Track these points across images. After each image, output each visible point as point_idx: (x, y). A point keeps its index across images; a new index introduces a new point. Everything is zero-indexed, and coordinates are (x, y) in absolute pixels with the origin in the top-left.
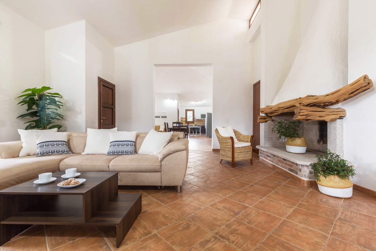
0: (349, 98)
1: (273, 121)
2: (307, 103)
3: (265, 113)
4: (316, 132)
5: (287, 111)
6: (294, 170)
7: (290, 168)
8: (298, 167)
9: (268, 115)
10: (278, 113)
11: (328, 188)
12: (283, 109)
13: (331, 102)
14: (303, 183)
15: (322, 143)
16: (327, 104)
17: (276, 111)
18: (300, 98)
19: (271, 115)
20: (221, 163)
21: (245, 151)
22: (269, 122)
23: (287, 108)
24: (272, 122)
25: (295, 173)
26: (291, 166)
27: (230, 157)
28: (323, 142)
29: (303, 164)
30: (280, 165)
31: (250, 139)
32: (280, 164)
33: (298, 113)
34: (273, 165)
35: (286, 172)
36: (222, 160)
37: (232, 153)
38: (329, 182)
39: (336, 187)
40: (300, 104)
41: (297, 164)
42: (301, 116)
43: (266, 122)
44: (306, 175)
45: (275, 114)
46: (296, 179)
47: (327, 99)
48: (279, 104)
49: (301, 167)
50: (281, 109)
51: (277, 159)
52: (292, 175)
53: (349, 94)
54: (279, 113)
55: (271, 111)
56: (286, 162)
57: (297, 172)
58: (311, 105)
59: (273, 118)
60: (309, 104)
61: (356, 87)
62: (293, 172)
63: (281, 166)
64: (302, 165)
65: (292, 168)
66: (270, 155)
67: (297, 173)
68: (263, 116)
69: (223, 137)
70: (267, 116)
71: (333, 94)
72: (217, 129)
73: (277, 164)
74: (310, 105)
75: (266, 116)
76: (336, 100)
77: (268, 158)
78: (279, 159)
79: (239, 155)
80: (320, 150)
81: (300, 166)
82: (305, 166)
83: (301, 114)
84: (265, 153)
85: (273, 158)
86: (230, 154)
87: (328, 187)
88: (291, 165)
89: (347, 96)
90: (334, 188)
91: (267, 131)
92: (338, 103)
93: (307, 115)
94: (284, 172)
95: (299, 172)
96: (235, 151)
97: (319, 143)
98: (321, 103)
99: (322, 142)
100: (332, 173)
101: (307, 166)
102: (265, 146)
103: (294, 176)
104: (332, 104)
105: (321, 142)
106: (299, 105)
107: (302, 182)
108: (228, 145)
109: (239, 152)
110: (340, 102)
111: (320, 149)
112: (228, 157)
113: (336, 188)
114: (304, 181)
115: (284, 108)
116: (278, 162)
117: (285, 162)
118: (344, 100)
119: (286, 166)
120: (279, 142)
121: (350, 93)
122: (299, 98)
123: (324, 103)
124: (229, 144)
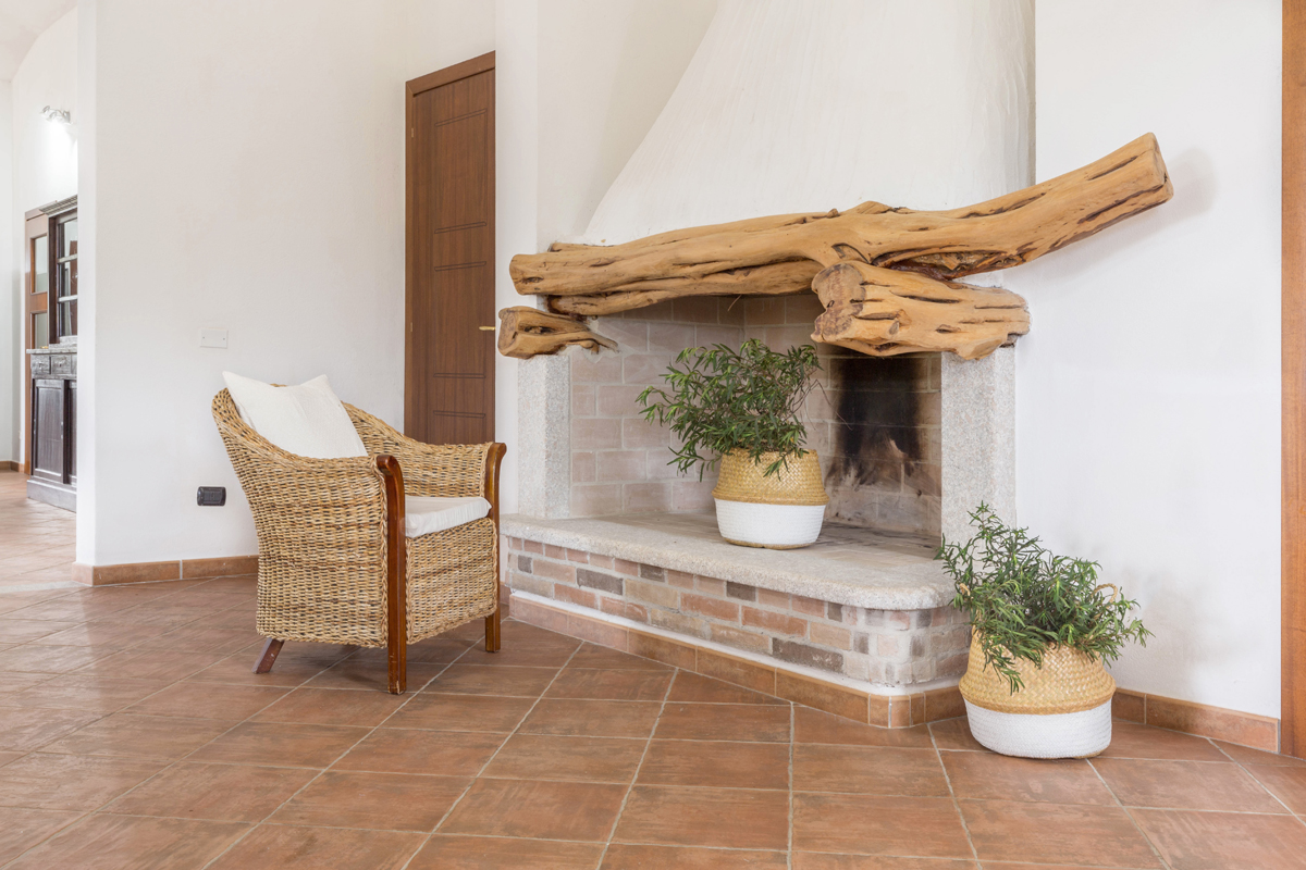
0: (1076, 238)
1: (596, 345)
2: (874, 246)
3: (539, 294)
4: (820, 416)
5: (727, 285)
6: (818, 646)
7: (784, 638)
8: (846, 623)
9: (563, 304)
10: (650, 295)
11: (1034, 717)
12: (704, 276)
13: (992, 253)
14: (877, 716)
15: (850, 479)
16: (972, 260)
17: (642, 279)
18: (834, 214)
19: (583, 309)
20: (264, 669)
21: (465, 558)
22: (572, 351)
23: (729, 271)
24: (588, 353)
25: (822, 666)
26: (796, 626)
27: (372, 617)
28: (858, 476)
29: (878, 604)
30: (707, 630)
31: (482, 474)
32: (704, 621)
33: (846, 303)
34: (642, 637)
35: (750, 668)
36: (276, 645)
37: (389, 579)
38: (1036, 684)
39: (1068, 704)
40: (837, 247)
41: (836, 609)
42: (869, 323)
43: (554, 351)
44: (897, 669)
45: (618, 302)
46: (828, 698)
47: (983, 234)
48: (673, 239)
49: (869, 622)
50: (689, 270)
51: (679, 591)
52: (795, 680)
53: (1081, 222)
54: (656, 296)
55: (603, 279)
56: (757, 605)
57: (836, 655)
58: (897, 258)
59: (595, 326)
60: (883, 256)
61: (1118, 189)
62: (812, 664)
63: (714, 639)
64: (870, 611)
65: (798, 640)
66: (617, 575)
67: (836, 665)
68: (531, 311)
69: (309, 461)
70: (553, 310)
71: (1001, 211)
72: (225, 395)
73: (675, 627)
74: (888, 261)
75: (543, 309)
76: (1021, 242)
77: (599, 593)
78: (696, 590)
79: (433, 597)
80: (845, 522)
81: (862, 617)
82: (887, 615)
83: (869, 309)
84: (565, 562)
85: (642, 592)
86: (370, 593)
87: (1037, 712)
88: (792, 620)
89: (1068, 231)
90: (1062, 711)
91: (565, 414)
92: (1024, 261)
93: (897, 316)
94: (740, 671)
95: (850, 656)
96: (410, 569)
97: (838, 482)
98: (947, 254)
99: (853, 472)
100: (1053, 634)
101: (899, 613)
102: (551, 516)
103: (816, 686)
104: (994, 260)
105: (846, 471)
106: (834, 253)
107: (871, 713)
108: (353, 519)
109: (430, 568)
110: (1032, 255)
111: (842, 513)
112: (350, 618)
113: (1069, 710)
114: (882, 702)
115: (711, 267)
116: (689, 613)
117: (747, 603)
118: (1054, 247)
119: (750, 628)
120: (628, 486)
121: (1084, 214)
122: (827, 210)
123: (959, 255)
124: (360, 515)
